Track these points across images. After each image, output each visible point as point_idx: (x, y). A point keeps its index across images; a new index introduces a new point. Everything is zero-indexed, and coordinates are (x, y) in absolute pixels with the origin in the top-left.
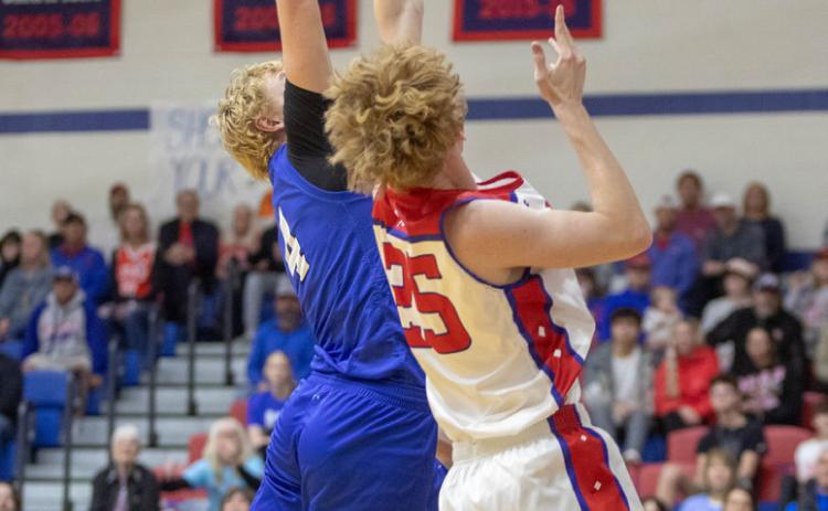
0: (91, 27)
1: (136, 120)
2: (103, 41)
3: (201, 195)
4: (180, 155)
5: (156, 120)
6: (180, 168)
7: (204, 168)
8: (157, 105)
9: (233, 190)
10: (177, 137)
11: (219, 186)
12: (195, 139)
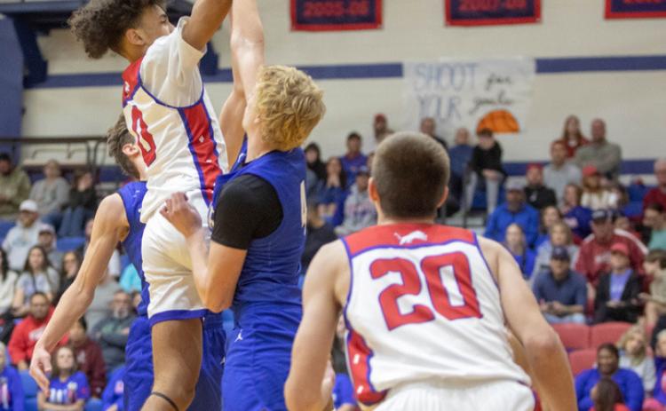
0: (363, 10)
1: (394, 70)
2: (371, 18)
3: (437, 121)
4: (422, 94)
5: (407, 70)
6: (423, 102)
7: (439, 102)
8: (407, 61)
9: (459, 116)
10: (421, 82)
11: (449, 115)
12: (433, 83)
